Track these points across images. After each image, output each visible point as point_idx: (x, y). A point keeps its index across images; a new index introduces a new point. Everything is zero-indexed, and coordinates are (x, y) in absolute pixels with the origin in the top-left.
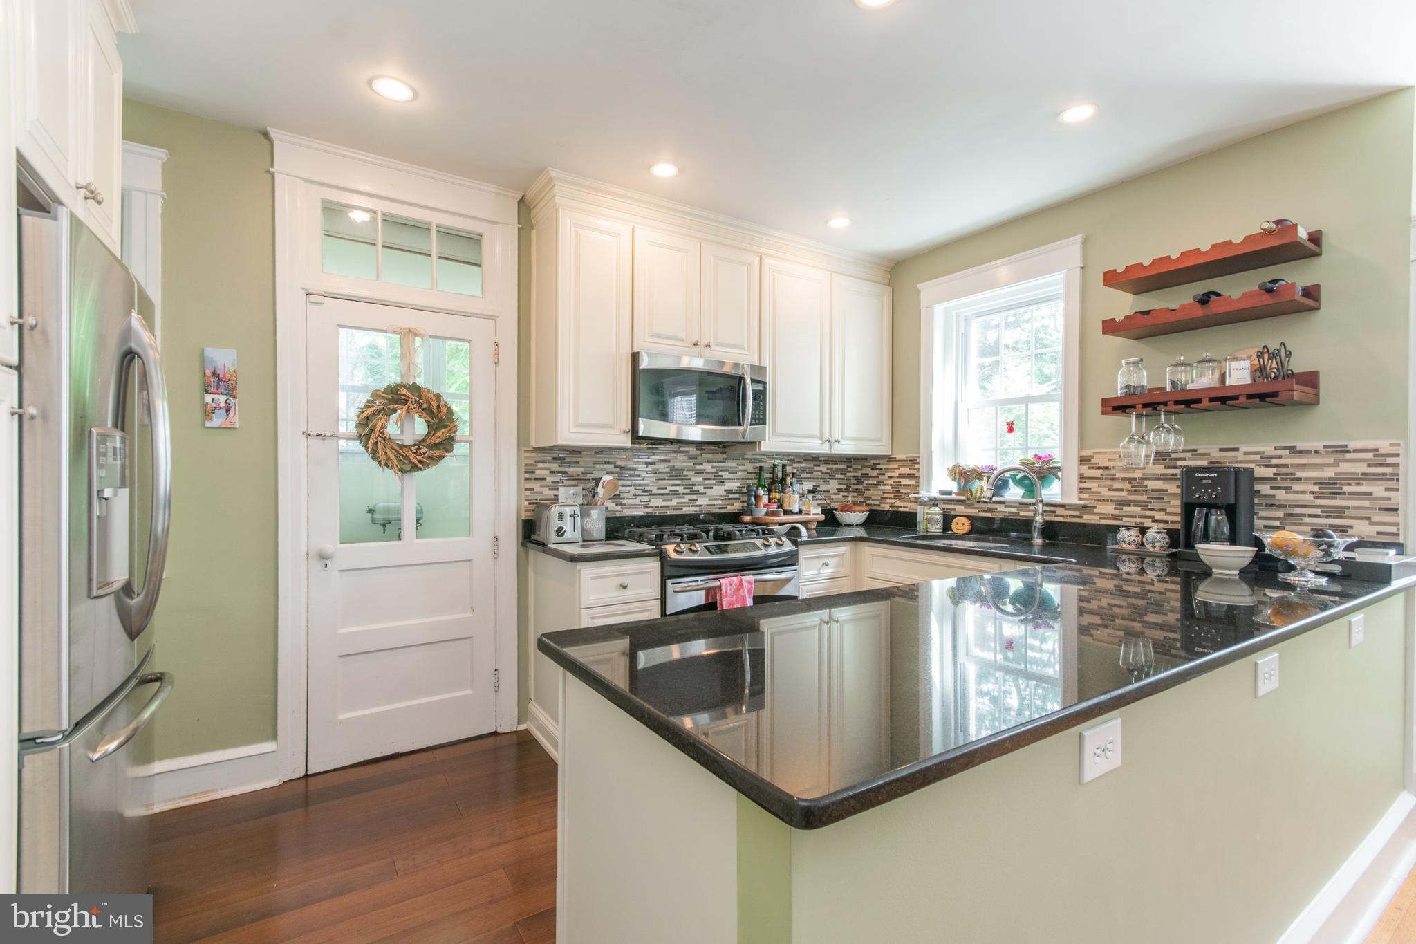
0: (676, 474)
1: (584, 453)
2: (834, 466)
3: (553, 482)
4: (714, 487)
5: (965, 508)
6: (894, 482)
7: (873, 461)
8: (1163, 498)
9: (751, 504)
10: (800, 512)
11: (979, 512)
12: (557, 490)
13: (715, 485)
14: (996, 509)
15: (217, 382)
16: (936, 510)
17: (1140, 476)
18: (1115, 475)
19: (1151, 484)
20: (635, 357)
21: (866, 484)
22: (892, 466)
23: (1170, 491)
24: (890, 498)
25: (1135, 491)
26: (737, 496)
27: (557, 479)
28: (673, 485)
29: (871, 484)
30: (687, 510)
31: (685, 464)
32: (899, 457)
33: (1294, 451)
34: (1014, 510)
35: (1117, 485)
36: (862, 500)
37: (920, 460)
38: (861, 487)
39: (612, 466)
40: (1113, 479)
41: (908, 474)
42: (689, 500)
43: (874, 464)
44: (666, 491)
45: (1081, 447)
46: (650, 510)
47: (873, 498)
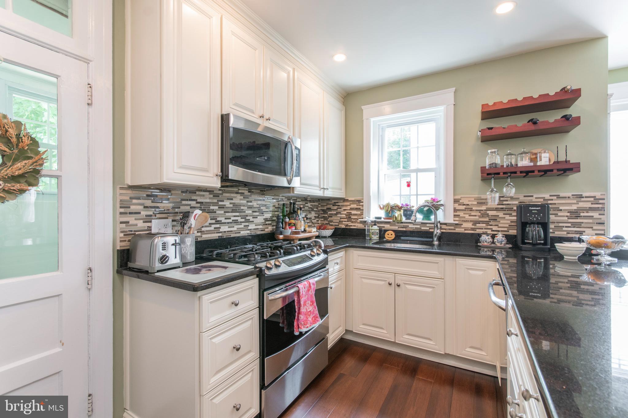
0: (236, 208)
1: (173, 192)
2: (313, 204)
3: (146, 216)
4: (258, 217)
5: (390, 226)
6: (347, 213)
7: (333, 201)
8: (496, 220)
9: (280, 227)
10: (305, 231)
11: (398, 228)
12: (151, 222)
13: (259, 216)
14: (408, 226)
16: (375, 227)
17: (485, 209)
18: (472, 208)
19: (490, 213)
20: (224, 119)
21: (330, 214)
22: (346, 204)
23: (500, 216)
24: (345, 221)
25: (483, 216)
26: (270, 222)
27: (151, 213)
28: (234, 216)
29: (333, 214)
32: (350, 199)
33: (558, 197)
34: (419, 226)
35: (473, 213)
36: (327, 222)
37: (364, 201)
38: (326, 215)
39: (195, 202)
40: (471, 210)
41: (356, 208)
42: (244, 226)
43: (334, 202)
44: (230, 221)
45: (454, 195)
46: (220, 235)
47: (334, 221)
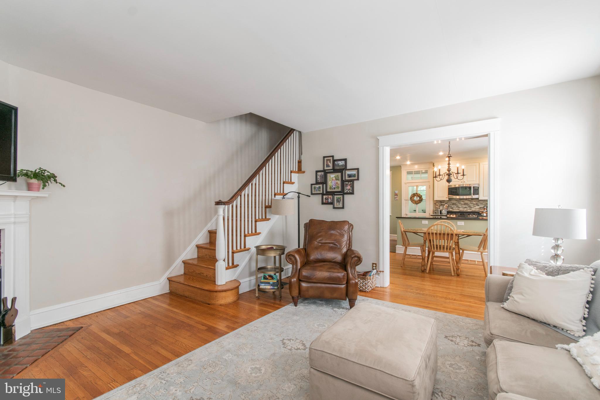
0: (465, 204)
15: (396, 195)
30: (469, 211)
31: (468, 202)
44: (464, 207)
